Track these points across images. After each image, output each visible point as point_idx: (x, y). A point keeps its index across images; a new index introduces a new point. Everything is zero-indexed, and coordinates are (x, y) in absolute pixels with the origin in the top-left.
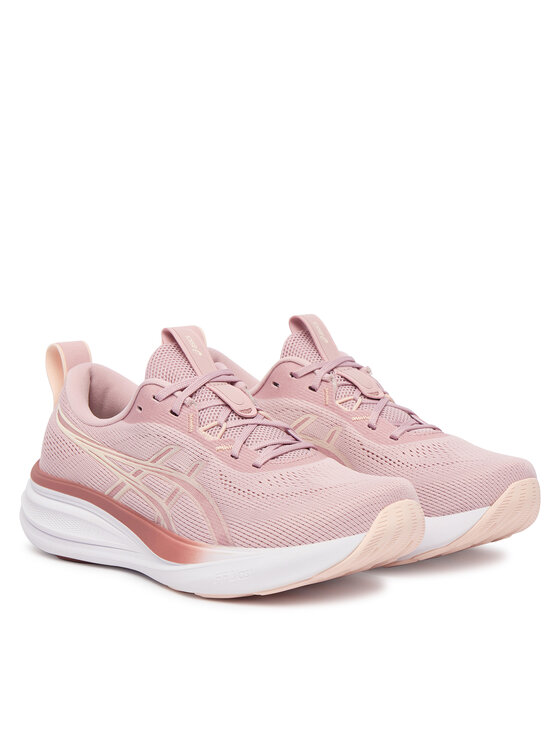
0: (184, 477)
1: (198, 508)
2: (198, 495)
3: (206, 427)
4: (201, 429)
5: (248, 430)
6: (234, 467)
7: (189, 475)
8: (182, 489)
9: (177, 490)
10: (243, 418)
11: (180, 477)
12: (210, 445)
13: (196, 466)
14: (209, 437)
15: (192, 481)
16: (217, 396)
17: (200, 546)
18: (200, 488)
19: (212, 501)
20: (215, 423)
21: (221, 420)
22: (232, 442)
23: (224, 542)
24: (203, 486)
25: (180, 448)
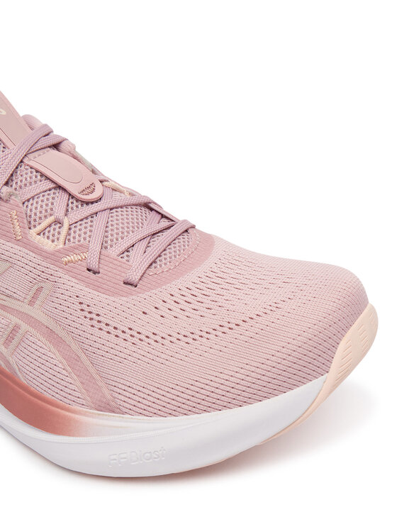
0: (26, 308)
1: (55, 357)
2: (50, 334)
3: (39, 228)
4: (33, 232)
5: (100, 221)
6: (97, 288)
7: (31, 303)
8: (24, 327)
9: (16, 328)
10: (87, 203)
11: (17, 308)
12: (53, 257)
13: (40, 290)
14: (48, 245)
15: (36, 312)
16: (42, 175)
17: (85, 414)
18: (52, 325)
19: (74, 346)
20: (51, 219)
21: (59, 212)
22: (84, 248)
23: (107, 407)
24: (56, 321)
25: (8, 264)
